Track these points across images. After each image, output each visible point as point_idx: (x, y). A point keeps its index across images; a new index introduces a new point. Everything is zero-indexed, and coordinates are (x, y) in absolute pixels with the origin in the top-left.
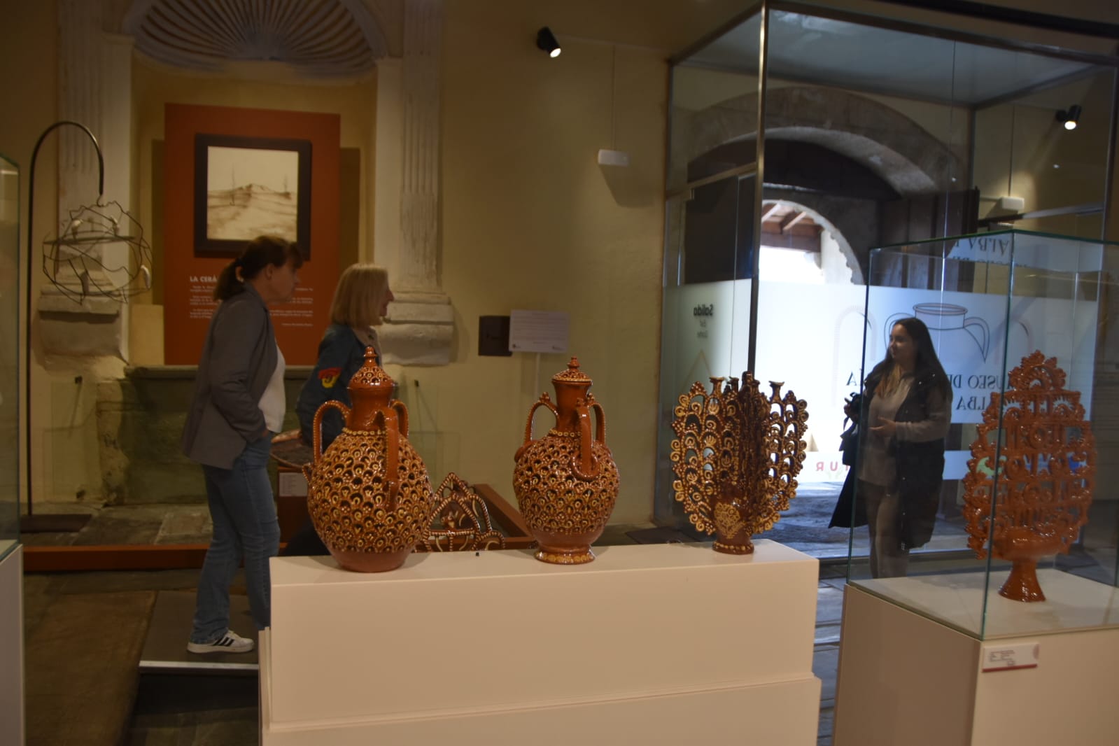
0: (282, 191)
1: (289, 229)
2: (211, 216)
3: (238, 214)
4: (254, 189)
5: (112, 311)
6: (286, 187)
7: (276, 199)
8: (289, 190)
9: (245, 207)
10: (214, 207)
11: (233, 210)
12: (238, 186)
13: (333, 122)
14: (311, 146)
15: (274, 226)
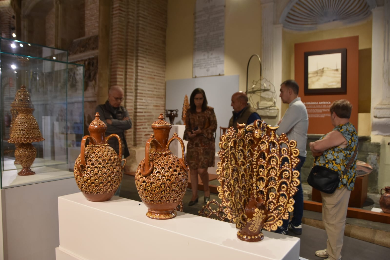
0: (335, 68)
1: (338, 83)
2: (310, 81)
3: (319, 79)
4: (325, 69)
5: (275, 115)
6: (337, 67)
7: (333, 72)
8: (338, 68)
9: (321, 76)
10: (311, 77)
11: (317, 78)
12: (319, 69)
13: (356, 39)
14: (346, 50)
15: (332, 82)
